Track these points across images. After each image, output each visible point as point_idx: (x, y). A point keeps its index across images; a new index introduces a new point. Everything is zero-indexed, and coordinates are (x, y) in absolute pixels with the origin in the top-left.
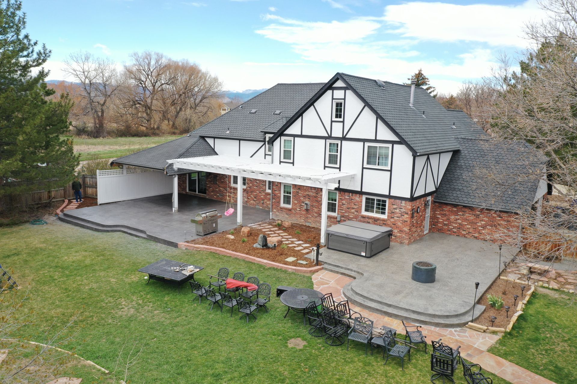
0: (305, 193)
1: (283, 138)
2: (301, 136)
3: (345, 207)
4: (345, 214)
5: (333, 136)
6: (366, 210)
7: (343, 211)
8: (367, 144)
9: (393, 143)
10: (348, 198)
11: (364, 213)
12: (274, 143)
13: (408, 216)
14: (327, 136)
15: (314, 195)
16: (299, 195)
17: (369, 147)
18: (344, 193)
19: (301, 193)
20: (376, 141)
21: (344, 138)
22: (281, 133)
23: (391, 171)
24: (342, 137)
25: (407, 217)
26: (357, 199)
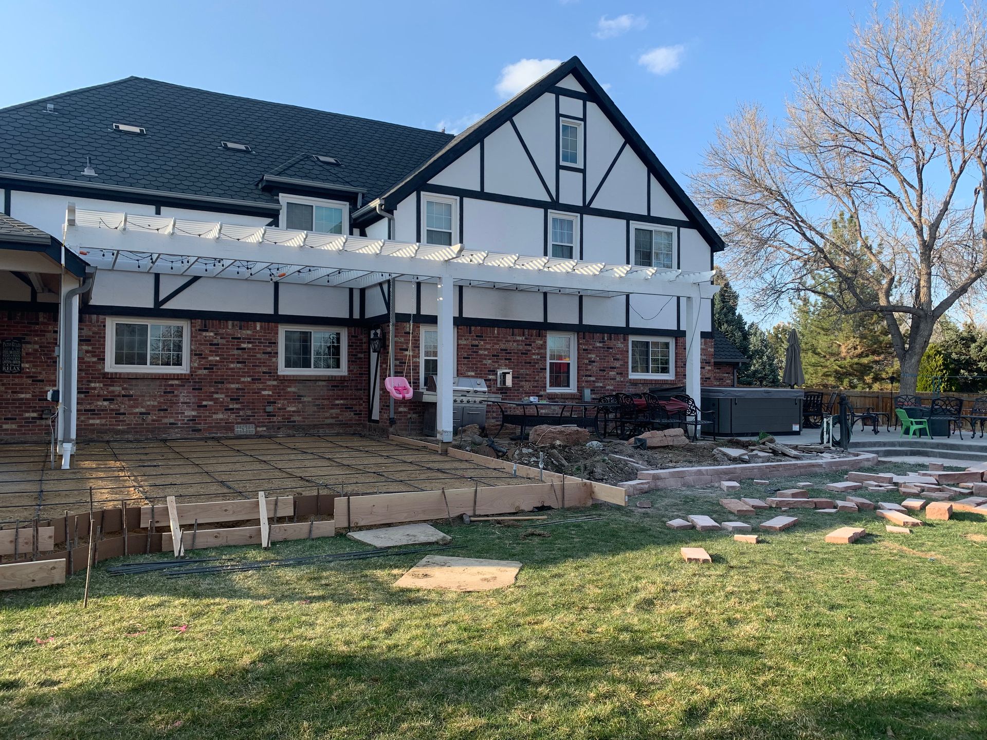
0: (497, 347)
1: (426, 196)
2: (481, 195)
3: (594, 368)
4: (597, 384)
5: (560, 201)
6: (634, 369)
7: (593, 379)
8: (634, 225)
9: (679, 224)
10: (601, 345)
11: (632, 376)
12: (398, 209)
13: (710, 368)
14: (549, 200)
15: (521, 347)
16: (481, 352)
17: (638, 231)
18: (591, 335)
19: (485, 348)
20: (648, 219)
21: (585, 209)
24: (581, 205)
25: (709, 370)
26: (620, 345)
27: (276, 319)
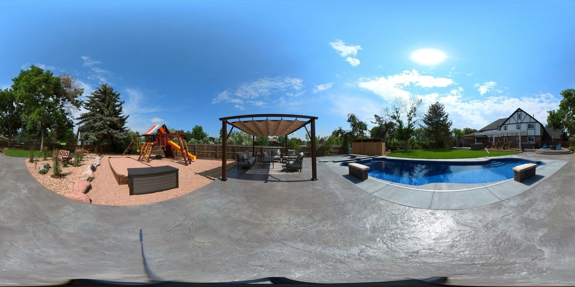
1: (504, 125)
2: (509, 124)
3: (523, 141)
5: (518, 122)
6: (529, 141)
8: (528, 124)
9: (535, 122)
10: (523, 138)
11: (528, 141)
12: (502, 127)
13: (540, 140)
15: (514, 139)
16: (509, 138)
17: (529, 124)
20: (530, 122)
21: (521, 123)
22: (503, 124)
23: (535, 129)
24: (520, 122)
26: (526, 138)
27: (498, 137)
